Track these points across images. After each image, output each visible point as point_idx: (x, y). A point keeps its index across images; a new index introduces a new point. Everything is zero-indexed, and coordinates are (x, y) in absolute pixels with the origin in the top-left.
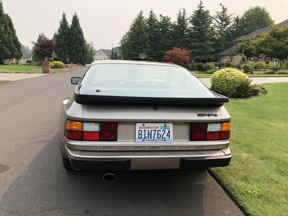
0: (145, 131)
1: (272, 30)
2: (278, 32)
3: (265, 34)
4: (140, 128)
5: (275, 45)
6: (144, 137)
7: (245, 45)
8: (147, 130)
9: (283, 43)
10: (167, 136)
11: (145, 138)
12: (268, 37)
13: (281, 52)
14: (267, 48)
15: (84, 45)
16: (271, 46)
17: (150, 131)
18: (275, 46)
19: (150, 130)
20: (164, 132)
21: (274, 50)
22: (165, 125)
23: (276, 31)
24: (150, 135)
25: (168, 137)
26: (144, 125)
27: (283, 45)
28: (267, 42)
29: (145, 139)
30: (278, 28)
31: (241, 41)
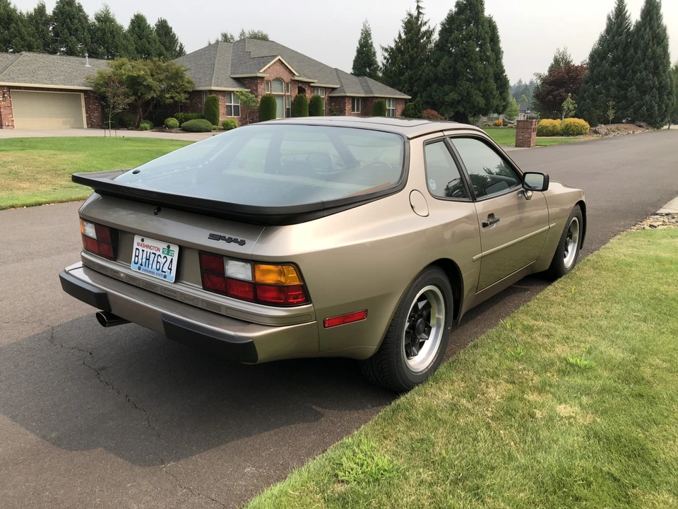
4: (138, 244)
6: (141, 263)
8: (145, 249)
10: (168, 268)
17: (148, 254)
19: (149, 251)
20: (165, 259)
22: (169, 247)
24: (148, 261)
26: (143, 240)
29: (141, 267)
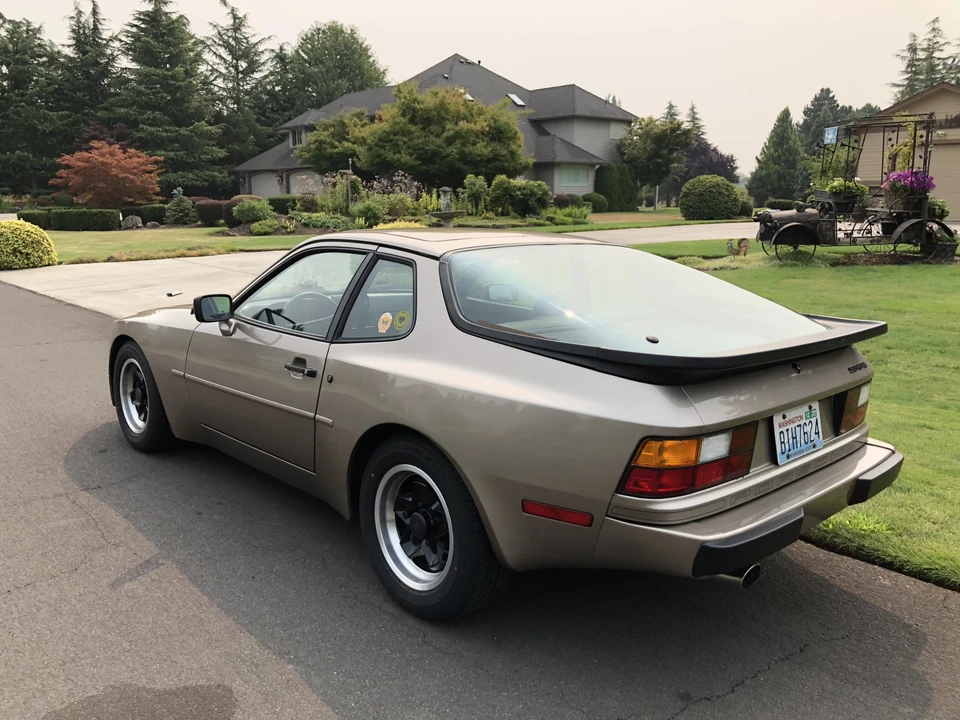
1: (403, 100)
2: (422, 106)
3: (389, 112)
5: (421, 146)
6: (788, 448)
7: (328, 140)
8: (790, 427)
9: (439, 141)
11: (790, 450)
12: (397, 120)
13: (437, 166)
14: (399, 152)
16: (409, 148)
18: (420, 149)
21: (417, 159)
22: (810, 408)
23: (417, 105)
25: (817, 436)
26: (784, 417)
27: (439, 146)
28: (396, 134)
29: (789, 453)
30: (420, 97)
31: (311, 128)
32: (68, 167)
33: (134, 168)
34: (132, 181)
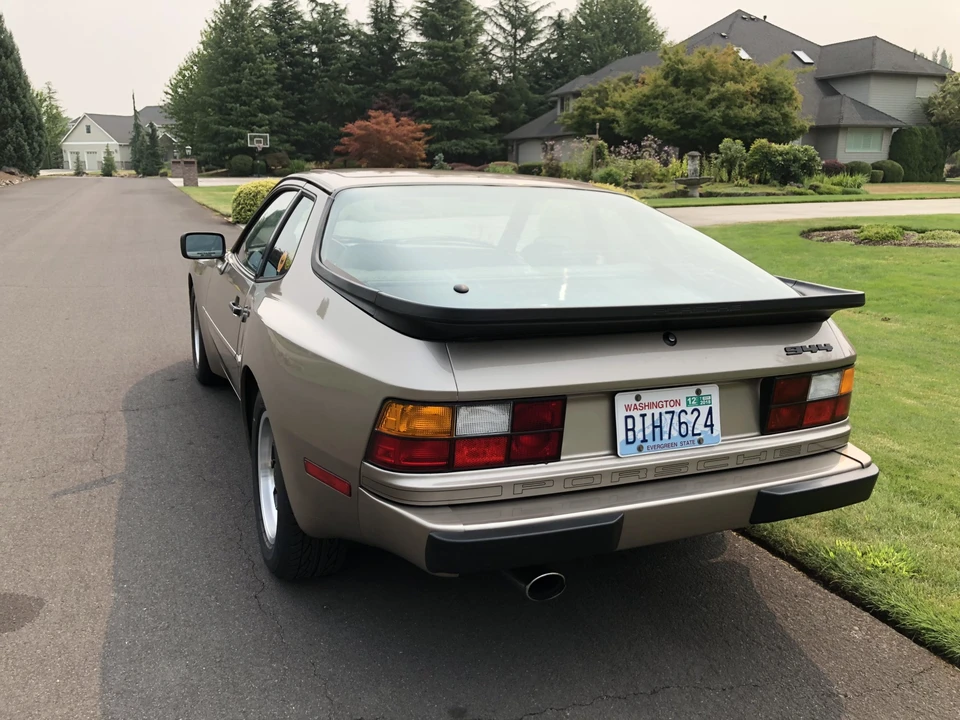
0: (643, 416)
1: (668, 62)
2: (686, 67)
3: (652, 74)
4: (628, 408)
5: (681, 110)
6: (642, 438)
7: (592, 106)
8: (649, 412)
9: (701, 104)
10: (706, 426)
11: (645, 440)
12: (659, 82)
13: (697, 131)
14: (658, 117)
15: (24, 97)
16: (668, 111)
17: (657, 417)
18: (679, 113)
19: (657, 411)
20: (696, 413)
21: (676, 123)
22: (698, 392)
23: (680, 67)
24: (657, 430)
25: (708, 429)
26: (638, 398)
27: (701, 110)
28: (656, 98)
29: (644, 444)
30: (686, 58)
31: (577, 95)
32: (348, 135)
33: (404, 135)
34: (402, 148)
